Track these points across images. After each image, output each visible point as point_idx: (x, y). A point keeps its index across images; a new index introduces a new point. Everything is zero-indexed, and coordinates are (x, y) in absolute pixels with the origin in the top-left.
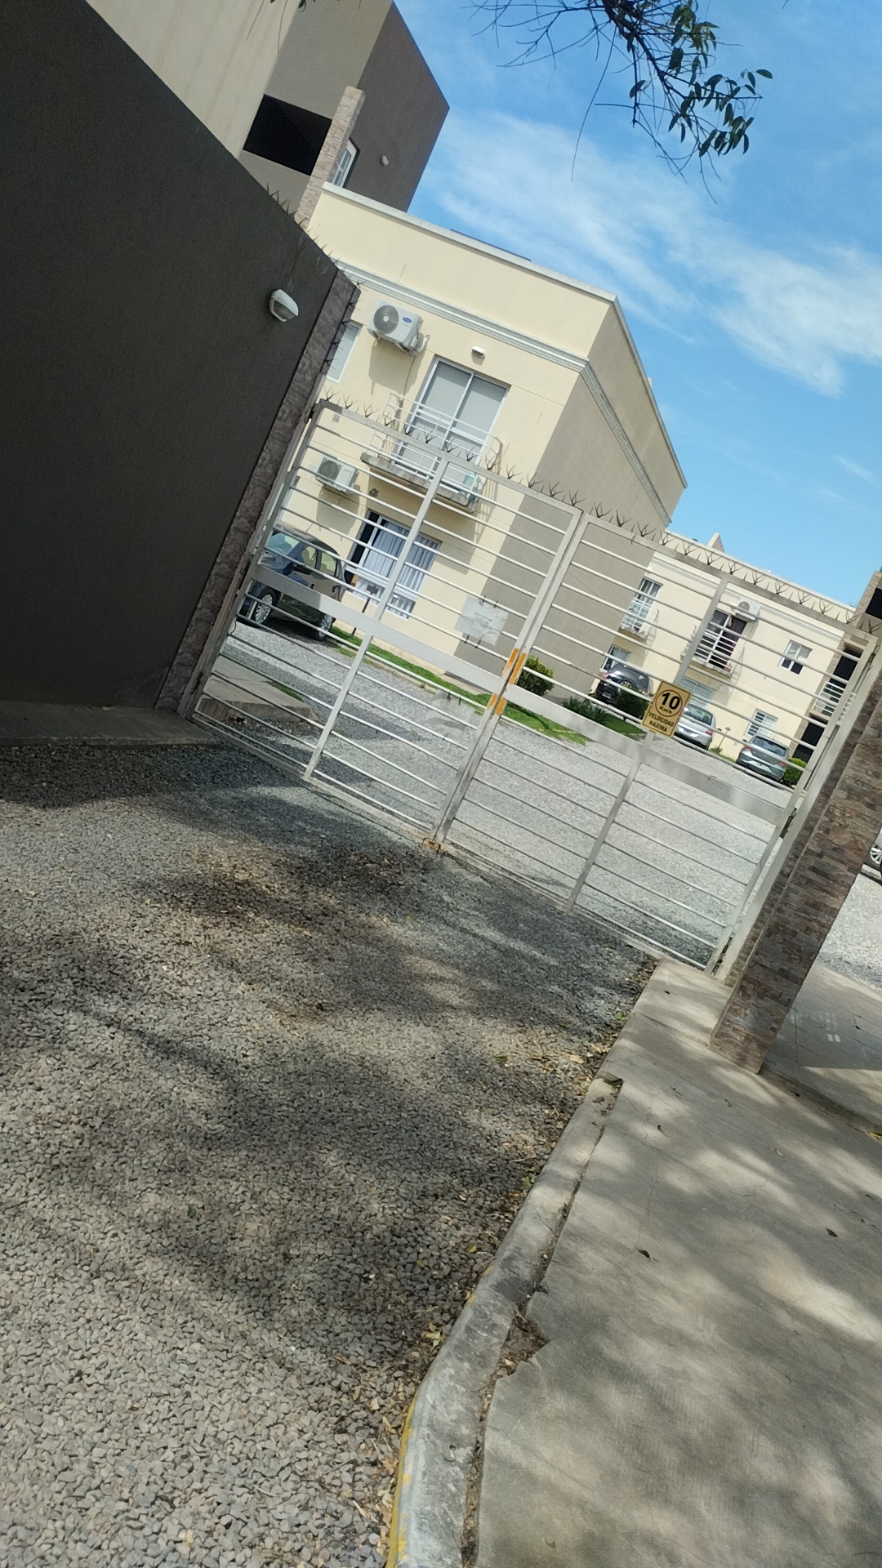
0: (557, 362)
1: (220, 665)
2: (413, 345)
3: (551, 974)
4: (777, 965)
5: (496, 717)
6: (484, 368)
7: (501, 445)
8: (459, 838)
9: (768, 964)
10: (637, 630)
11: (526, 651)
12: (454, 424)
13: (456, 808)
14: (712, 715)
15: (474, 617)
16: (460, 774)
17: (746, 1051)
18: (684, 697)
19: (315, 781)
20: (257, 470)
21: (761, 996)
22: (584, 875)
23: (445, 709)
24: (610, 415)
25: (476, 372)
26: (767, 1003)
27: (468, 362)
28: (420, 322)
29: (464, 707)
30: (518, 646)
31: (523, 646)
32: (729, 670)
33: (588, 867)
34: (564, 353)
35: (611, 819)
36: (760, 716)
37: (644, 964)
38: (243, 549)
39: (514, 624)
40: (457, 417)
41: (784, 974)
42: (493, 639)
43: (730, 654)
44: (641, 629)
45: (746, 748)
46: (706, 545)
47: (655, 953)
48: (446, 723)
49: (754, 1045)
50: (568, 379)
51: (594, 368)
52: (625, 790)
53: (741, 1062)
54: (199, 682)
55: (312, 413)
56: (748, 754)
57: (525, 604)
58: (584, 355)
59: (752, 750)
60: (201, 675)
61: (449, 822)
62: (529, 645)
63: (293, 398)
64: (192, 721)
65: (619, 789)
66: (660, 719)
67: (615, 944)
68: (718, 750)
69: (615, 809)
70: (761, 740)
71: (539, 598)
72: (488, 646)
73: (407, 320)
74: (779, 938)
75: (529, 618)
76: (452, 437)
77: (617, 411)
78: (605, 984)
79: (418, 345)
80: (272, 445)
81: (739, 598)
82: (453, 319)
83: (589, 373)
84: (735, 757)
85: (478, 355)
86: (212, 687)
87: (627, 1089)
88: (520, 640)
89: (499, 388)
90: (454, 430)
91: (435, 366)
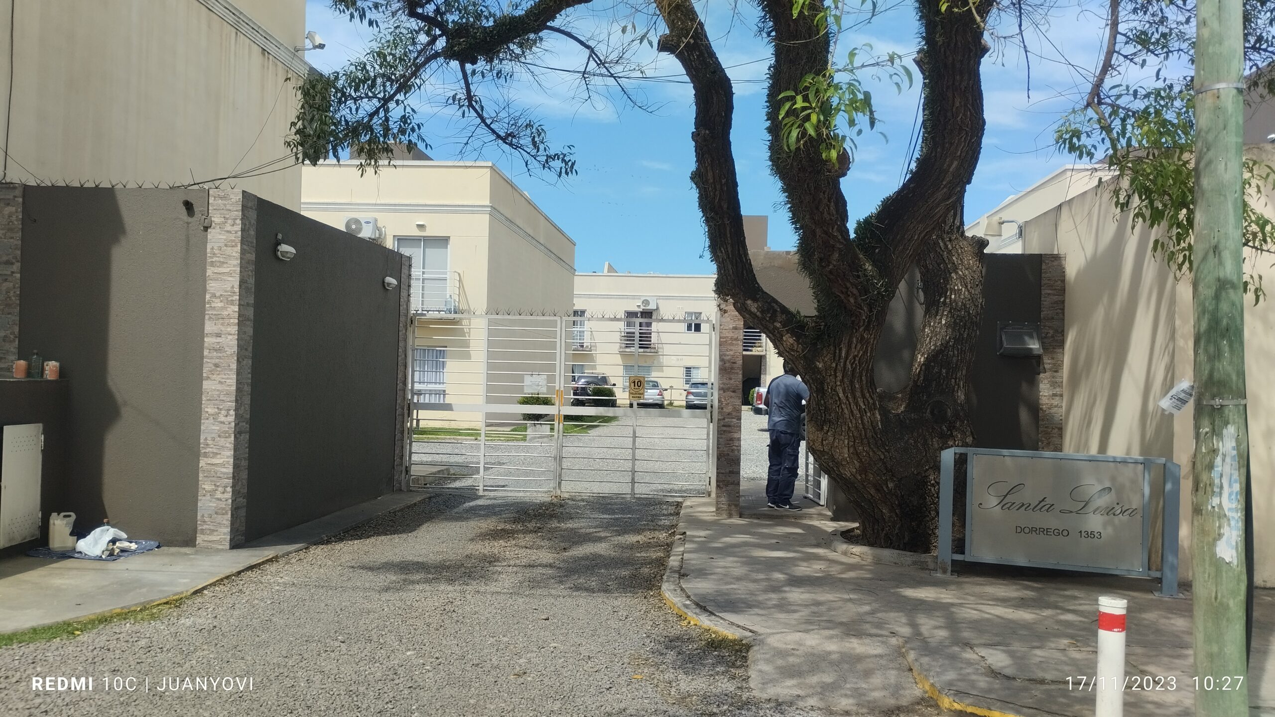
0: (473, 212)
1: (415, 458)
2: (377, 236)
3: (639, 520)
4: (727, 470)
5: (561, 425)
6: (428, 233)
7: (459, 274)
8: (568, 489)
9: (724, 472)
10: (582, 346)
11: (562, 389)
12: (423, 273)
13: (560, 475)
14: (657, 382)
15: (531, 384)
16: (555, 458)
17: (730, 510)
18: (642, 379)
19: (486, 493)
20: (399, 358)
21: (726, 486)
22: (633, 479)
23: (536, 431)
24: (515, 228)
25: (424, 237)
26: (730, 487)
27: (417, 233)
28: (376, 220)
29: (544, 426)
30: (557, 388)
31: (560, 388)
32: (655, 348)
33: (633, 474)
34: (474, 206)
35: (634, 448)
36: (688, 370)
37: (677, 505)
38: (404, 398)
39: (551, 379)
40: (424, 268)
41: (731, 472)
42: (544, 390)
43: (650, 341)
44: (585, 345)
45: (689, 393)
46: (603, 272)
47: (680, 500)
48: (539, 438)
49: (733, 507)
50: (484, 220)
51: (496, 207)
52: (634, 432)
53: (730, 516)
54: (407, 471)
55: (412, 321)
56: (691, 397)
57: (552, 368)
58: (487, 203)
59: (692, 394)
60: (407, 467)
61: (560, 483)
62: (562, 386)
63: (402, 319)
64: (411, 491)
65: (632, 433)
66: (636, 394)
67: (661, 503)
68: (671, 404)
69: (634, 442)
70: (695, 385)
71: (557, 363)
72: (543, 394)
73: (368, 223)
74: (723, 459)
75: (557, 373)
76: (426, 281)
77: (518, 224)
78: (664, 515)
79: (380, 235)
80: (401, 344)
81: (640, 299)
82: (396, 211)
83: (494, 211)
84: (684, 403)
85: (421, 227)
86: (415, 471)
87: (688, 533)
88: (557, 385)
89: (443, 241)
90: (425, 276)
91: (396, 242)
